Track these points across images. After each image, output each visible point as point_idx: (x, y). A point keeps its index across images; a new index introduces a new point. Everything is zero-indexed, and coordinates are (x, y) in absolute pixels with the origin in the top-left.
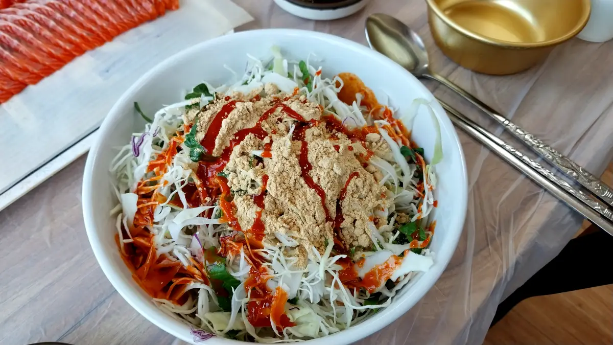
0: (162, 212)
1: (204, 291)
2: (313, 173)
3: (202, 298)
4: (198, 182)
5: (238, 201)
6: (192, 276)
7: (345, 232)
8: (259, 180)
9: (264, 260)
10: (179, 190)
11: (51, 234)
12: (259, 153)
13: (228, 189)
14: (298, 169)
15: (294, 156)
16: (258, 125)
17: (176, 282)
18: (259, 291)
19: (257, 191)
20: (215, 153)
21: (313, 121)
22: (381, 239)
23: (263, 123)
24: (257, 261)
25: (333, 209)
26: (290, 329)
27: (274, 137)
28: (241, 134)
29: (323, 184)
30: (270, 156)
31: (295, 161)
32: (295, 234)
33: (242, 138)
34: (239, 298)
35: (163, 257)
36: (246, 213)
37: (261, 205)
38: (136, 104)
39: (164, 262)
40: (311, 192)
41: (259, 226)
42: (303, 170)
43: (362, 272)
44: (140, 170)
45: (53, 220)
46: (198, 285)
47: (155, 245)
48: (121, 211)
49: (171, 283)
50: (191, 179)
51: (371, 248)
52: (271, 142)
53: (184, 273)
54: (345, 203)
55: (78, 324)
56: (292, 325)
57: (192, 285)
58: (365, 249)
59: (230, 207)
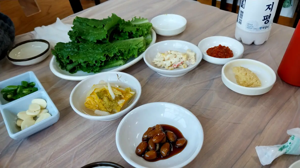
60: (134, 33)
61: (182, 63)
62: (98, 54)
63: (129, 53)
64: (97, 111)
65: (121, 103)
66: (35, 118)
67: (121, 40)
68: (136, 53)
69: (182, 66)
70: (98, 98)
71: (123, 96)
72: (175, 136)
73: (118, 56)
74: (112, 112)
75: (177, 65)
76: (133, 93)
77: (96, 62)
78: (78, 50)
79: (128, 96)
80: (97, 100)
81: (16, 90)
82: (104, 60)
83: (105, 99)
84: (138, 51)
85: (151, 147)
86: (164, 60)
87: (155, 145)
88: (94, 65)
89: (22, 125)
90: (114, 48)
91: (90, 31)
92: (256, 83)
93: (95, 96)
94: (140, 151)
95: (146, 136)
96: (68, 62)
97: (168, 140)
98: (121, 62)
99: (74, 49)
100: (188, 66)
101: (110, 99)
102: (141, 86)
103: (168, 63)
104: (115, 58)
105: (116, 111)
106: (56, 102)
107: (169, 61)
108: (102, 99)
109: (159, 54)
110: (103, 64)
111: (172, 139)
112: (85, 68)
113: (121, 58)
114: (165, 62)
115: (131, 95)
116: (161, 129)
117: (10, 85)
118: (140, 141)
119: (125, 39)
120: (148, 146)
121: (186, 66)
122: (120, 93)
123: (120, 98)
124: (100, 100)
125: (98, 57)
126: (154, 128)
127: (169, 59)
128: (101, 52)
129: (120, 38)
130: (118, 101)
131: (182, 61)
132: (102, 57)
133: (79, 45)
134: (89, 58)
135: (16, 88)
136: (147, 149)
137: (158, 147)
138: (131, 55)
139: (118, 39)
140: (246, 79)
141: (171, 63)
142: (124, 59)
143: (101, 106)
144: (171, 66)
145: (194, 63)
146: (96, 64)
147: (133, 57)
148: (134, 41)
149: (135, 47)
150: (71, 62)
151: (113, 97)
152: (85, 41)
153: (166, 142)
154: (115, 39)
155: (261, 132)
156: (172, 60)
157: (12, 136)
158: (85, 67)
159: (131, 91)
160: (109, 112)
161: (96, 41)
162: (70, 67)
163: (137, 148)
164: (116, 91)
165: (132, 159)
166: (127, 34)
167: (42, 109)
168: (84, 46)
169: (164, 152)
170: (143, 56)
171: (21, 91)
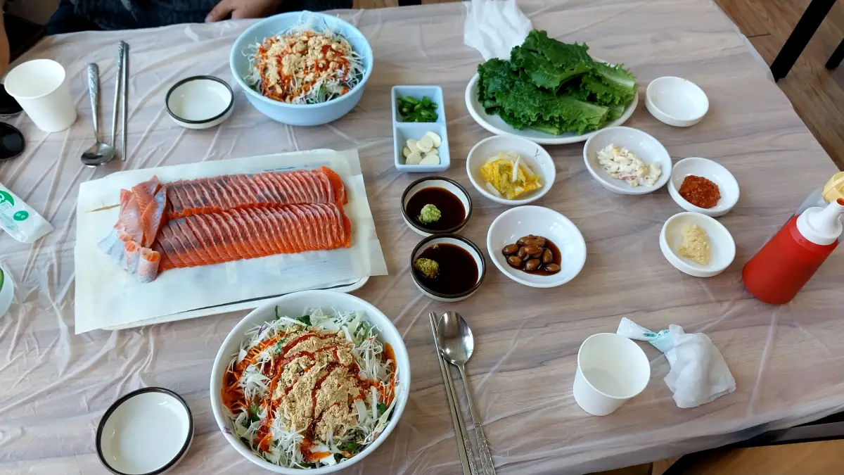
0: (251, 368)
1: (244, 414)
2: (318, 392)
3: (241, 416)
4: (272, 364)
5: (280, 384)
6: (245, 403)
7: (318, 428)
8: (293, 380)
9: (274, 417)
10: (263, 363)
11: (210, 340)
12: (304, 367)
13: (280, 376)
14: (313, 386)
15: (316, 378)
16: (313, 353)
17: (239, 402)
18: (265, 430)
19: (289, 385)
20: (285, 356)
21: (343, 365)
22: (332, 441)
23: (317, 353)
24: (271, 415)
25: (316, 415)
26: (266, 453)
27: (317, 363)
28: (303, 353)
29: (318, 400)
30: (307, 371)
31: (314, 381)
32: (291, 414)
33: (301, 356)
34: (254, 426)
35: (240, 388)
36: (279, 392)
37: (287, 393)
38: (277, 306)
39: (239, 391)
40: (310, 399)
41: (279, 401)
42: (315, 387)
43: (313, 450)
44: (255, 342)
45: (215, 333)
46: (244, 410)
47: (239, 381)
48: (238, 355)
49: (236, 401)
50: (270, 361)
51: (324, 442)
52: (314, 364)
53: (243, 401)
54: (325, 415)
55: (194, 392)
56: (268, 452)
57: (242, 408)
58: (323, 442)
59: (275, 384)
60: (598, 97)
61: (633, 178)
62: (530, 107)
63: (572, 124)
64: (489, 185)
65: (519, 190)
66: (423, 155)
67: (576, 98)
68: (582, 127)
69: (630, 182)
70: (497, 171)
71: (524, 184)
72: (551, 258)
73: (555, 123)
74: (504, 195)
75: (623, 176)
76: (539, 185)
77: (523, 116)
78: (511, 87)
79: (531, 187)
80: (496, 172)
81: (414, 105)
82: (533, 120)
83: (505, 177)
84: (587, 127)
85: (520, 254)
86: (613, 160)
87: (525, 254)
88: (520, 119)
89: (409, 157)
90: (557, 108)
91: (541, 66)
92: (699, 259)
93: (497, 167)
94: (507, 251)
95: (522, 241)
96: (491, 96)
97: (541, 258)
98: (555, 131)
99: (507, 83)
100: (638, 185)
101: (509, 180)
102: (556, 180)
103: (614, 167)
104: (551, 122)
105: (508, 196)
106: (452, 145)
107: (617, 166)
108: (501, 174)
109: (610, 148)
110: (530, 123)
111: (546, 259)
112: (506, 115)
113: (557, 126)
114: (610, 163)
115: (535, 188)
116: (543, 243)
117: (410, 95)
118: (514, 242)
119: (580, 100)
120: (518, 251)
121: (636, 184)
122: (523, 179)
123: (521, 184)
124: (499, 175)
125: (528, 112)
126: (535, 238)
127: (619, 162)
128: (537, 106)
129: (574, 95)
130: (517, 186)
131: (634, 175)
132: (533, 114)
133: (515, 80)
134: (518, 107)
135: (416, 102)
136: (515, 254)
137: (526, 258)
138: (573, 128)
139: (571, 95)
140: (689, 247)
141: (619, 169)
142: (560, 129)
143: (496, 181)
144: (617, 173)
145: (649, 186)
146: (522, 120)
147: (575, 132)
148: (591, 110)
149: (585, 121)
150: (494, 99)
151: (514, 178)
152: (526, 78)
153: (538, 258)
154: (568, 91)
155: (650, 311)
156: (621, 166)
157: (398, 166)
158: (508, 114)
159: (539, 181)
160: (501, 192)
161: (539, 86)
162: (488, 103)
163: (507, 247)
164: (522, 174)
165: (496, 254)
166: (588, 94)
167: (435, 147)
168: (521, 84)
169: (529, 265)
170: (589, 137)
171: (420, 110)
